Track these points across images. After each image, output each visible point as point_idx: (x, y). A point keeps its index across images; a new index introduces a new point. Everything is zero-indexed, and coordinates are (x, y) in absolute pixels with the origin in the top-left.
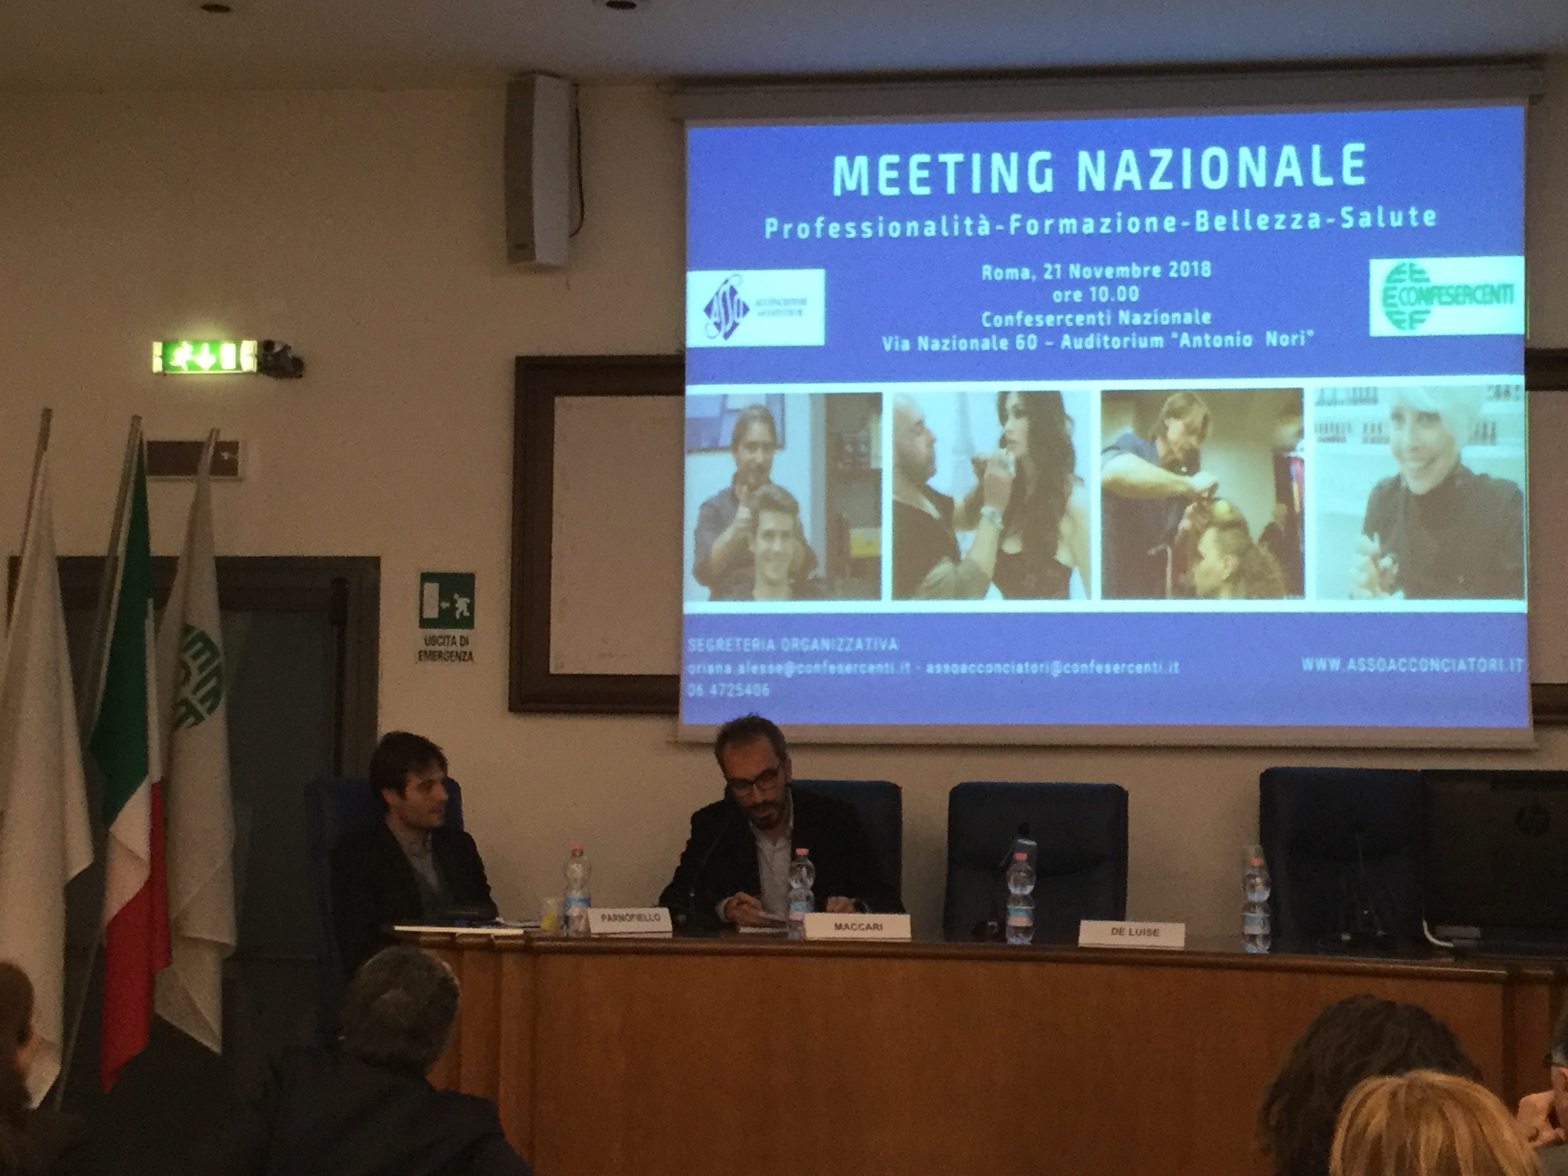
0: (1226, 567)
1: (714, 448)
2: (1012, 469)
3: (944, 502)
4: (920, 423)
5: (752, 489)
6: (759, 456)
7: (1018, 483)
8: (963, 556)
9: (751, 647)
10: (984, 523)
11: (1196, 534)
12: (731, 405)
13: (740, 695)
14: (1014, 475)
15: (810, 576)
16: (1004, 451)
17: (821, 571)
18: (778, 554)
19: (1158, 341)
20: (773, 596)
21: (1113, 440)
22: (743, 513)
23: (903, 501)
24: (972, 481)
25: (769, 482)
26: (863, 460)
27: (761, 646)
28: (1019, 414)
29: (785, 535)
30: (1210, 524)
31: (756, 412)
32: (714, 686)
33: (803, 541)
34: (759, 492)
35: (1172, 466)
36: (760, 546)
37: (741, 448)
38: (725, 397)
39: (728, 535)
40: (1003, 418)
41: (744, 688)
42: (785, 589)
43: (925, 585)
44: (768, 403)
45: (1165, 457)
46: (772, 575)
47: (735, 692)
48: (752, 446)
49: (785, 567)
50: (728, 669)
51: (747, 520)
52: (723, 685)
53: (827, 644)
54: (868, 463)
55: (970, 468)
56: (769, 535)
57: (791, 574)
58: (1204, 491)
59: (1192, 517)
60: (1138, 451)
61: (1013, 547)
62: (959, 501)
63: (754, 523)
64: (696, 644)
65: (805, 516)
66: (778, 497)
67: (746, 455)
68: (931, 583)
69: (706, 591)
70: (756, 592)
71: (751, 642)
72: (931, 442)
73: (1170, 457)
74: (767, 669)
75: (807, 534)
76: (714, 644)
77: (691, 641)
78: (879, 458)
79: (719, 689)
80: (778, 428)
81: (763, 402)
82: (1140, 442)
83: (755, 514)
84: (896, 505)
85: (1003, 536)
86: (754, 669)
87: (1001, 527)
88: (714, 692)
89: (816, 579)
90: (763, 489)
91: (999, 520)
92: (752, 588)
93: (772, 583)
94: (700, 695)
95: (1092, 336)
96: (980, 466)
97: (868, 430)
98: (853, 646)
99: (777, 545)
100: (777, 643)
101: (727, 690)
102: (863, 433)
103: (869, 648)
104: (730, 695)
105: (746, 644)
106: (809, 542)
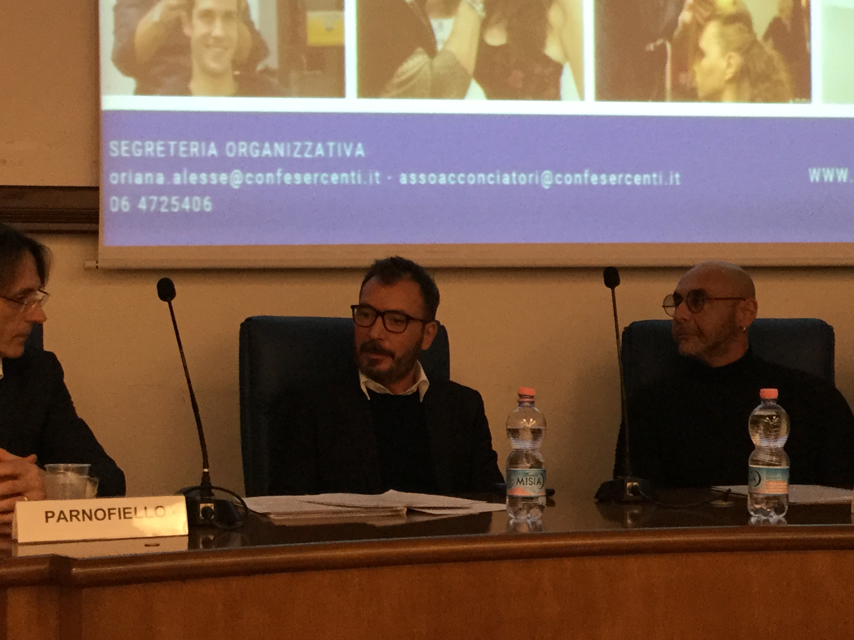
0: (730, 64)
8: (440, 47)
9: (187, 152)
10: (463, 9)
11: (697, 26)
13: (176, 210)
15: (260, 67)
17: (272, 61)
18: (218, 40)
20: (216, 92)
27: (200, 151)
29: (227, 16)
30: (712, 17)
32: (143, 199)
33: (250, 24)
36: (197, 29)
39: (155, 14)
41: (181, 201)
42: (229, 83)
43: (396, 80)
46: (213, 65)
47: (169, 206)
49: (228, 56)
50: (161, 179)
52: (155, 198)
53: (281, 149)
56: (208, 16)
57: (235, 64)
59: (693, 9)
64: (119, 147)
68: (404, 78)
69: (131, 82)
70: (193, 85)
71: (187, 146)
74: (209, 179)
75: (255, 15)
76: (143, 147)
77: (113, 144)
79: (149, 203)
85: (485, 25)
86: (193, 178)
88: (142, 206)
89: (267, 71)
91: (480, 6)
92: (188, 78)
93: (213, 75)
94: (126, 210)
98: (313, 151)
99: (218, 29)
100: (221, 147)
101: (160, 204)
103: (331, 155)
104: (163, 210)
105: (182, 149)
106: (257, 26)
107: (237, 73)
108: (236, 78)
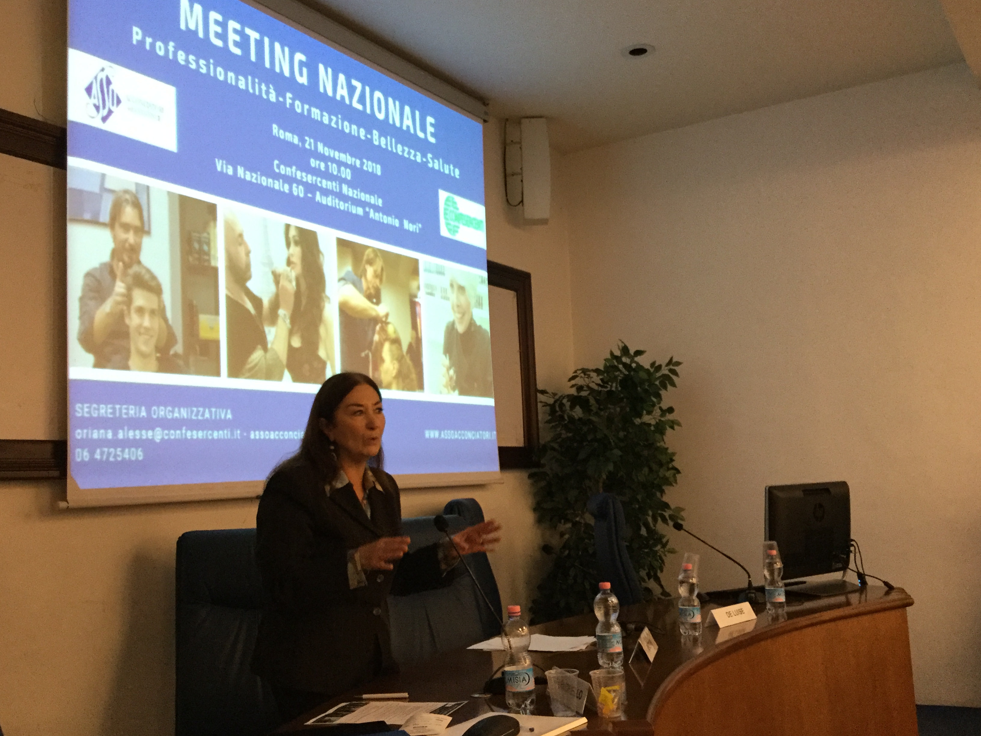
0: (394, 368)
1: (95, 222)
2: (294, 283)
3: (257, 301)
4: (241, 236)
5: (127, 266)
6: (131, 237)
7: (298, 294)
8: (269, 346)
9: (127, 414)
10: (280, 321)
11: (381, 345)
12: (109, 185)
13: (119, 459)
14: (295, 288)
15: (172, 352)
16: (289, 269)
17: (179, 348)
18: (147, 329)
19: (360, 211)
20: (144, 368)
21: (342, 275)
22: (120, 287)
23: (232, 296)
24: (272, 288)
25: (139, 262)
26: (206, 257)
27: (135, 414)
28: (296, 243)
29: (153, 312)
30: (386, 339)
31: (128, 197)
32: (98, 451)
33: (166, 320)
34: (131, 271)
35: (369, 297)
36: (133, 321)
37: (117, 226)
38: (103, 176)
39: (107, 307)
40: (288, 245)
41: (123, 451)
42: (154, 363)
43: (248, 366)
44: (137, 190)
45: (366, 291)
46: (143, 348)
47: (116, 456)
48: (126, 227)
49: (153, 342)
50: (110, 435)
51: (123, 295)
52: (106, 450)
53: (184, 413)
54: (209, 261)
55: (271, 277)
56: (140, 311)
57: (158, 349)
58: (383, 317)
59: (379, 333)
60: (354, 284)
61: (296, 343)
62: (266, 303)
63: (128, 299)
64: (82, 409)
65: (167, 297)
66: (147, 277)
67: (122, 235)
68: (252, 365)
69: (90, 358)
70: (131, 363)
71: (127, 409)
72: (248, 253)
73: (368, 292)
74: (141, 435)
75: (169, 314)
76: (98, 409)
77: (78, 406)
78: (216, 259)
79: (102, 453)
80: (145, 214)
81: (133, 188)
82: (355, 277)
83: (129, 289)
84: (228, 298)
85: (291, 333)
86: (131, 434)
87: (289, 326)
88: (98, 456)
89: (176, 355)
90: (135, 269)
91: (288, 321)
92: (127, 357)
93: (143, 355)
94: (86, 459)
95: (330, 196)
96: (277, 277)
97: (209, 234)
98: (203, 415)
99: (147, 322)
100: (148, 411)
101: (109, 454)
102: (205, 235)
103: (213, 417)
104: (111, 459)
105: (124, 411)
106: (170, 322)
107: (158, 355)
108: (158, 359)
